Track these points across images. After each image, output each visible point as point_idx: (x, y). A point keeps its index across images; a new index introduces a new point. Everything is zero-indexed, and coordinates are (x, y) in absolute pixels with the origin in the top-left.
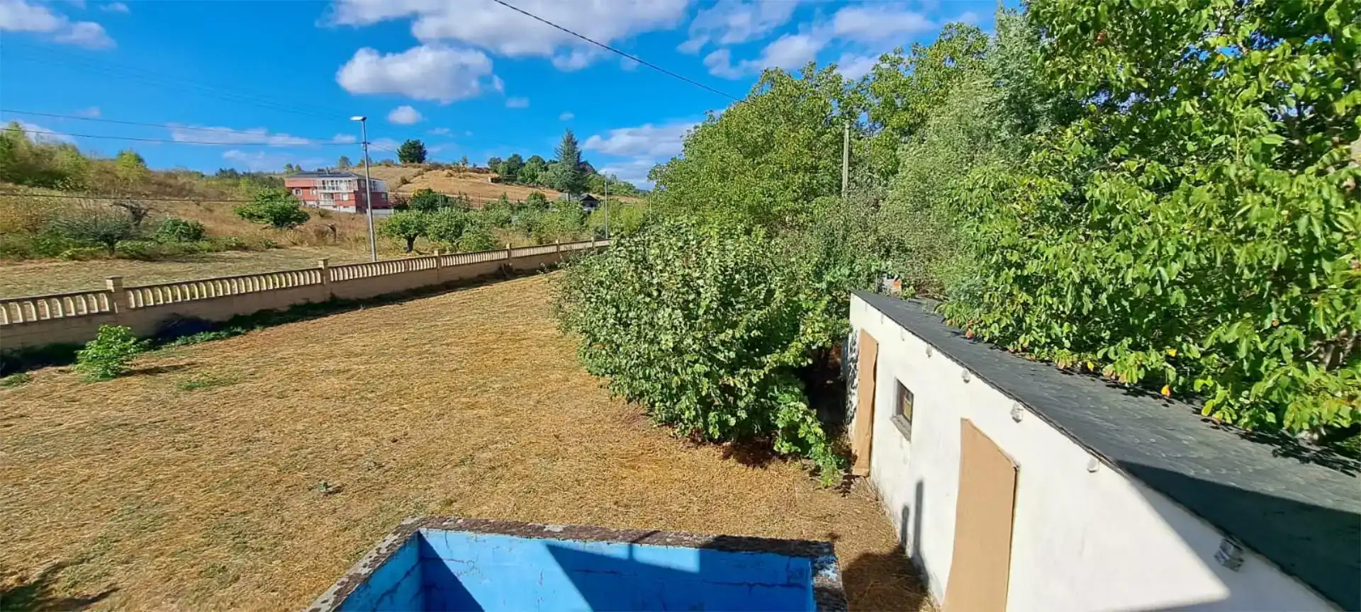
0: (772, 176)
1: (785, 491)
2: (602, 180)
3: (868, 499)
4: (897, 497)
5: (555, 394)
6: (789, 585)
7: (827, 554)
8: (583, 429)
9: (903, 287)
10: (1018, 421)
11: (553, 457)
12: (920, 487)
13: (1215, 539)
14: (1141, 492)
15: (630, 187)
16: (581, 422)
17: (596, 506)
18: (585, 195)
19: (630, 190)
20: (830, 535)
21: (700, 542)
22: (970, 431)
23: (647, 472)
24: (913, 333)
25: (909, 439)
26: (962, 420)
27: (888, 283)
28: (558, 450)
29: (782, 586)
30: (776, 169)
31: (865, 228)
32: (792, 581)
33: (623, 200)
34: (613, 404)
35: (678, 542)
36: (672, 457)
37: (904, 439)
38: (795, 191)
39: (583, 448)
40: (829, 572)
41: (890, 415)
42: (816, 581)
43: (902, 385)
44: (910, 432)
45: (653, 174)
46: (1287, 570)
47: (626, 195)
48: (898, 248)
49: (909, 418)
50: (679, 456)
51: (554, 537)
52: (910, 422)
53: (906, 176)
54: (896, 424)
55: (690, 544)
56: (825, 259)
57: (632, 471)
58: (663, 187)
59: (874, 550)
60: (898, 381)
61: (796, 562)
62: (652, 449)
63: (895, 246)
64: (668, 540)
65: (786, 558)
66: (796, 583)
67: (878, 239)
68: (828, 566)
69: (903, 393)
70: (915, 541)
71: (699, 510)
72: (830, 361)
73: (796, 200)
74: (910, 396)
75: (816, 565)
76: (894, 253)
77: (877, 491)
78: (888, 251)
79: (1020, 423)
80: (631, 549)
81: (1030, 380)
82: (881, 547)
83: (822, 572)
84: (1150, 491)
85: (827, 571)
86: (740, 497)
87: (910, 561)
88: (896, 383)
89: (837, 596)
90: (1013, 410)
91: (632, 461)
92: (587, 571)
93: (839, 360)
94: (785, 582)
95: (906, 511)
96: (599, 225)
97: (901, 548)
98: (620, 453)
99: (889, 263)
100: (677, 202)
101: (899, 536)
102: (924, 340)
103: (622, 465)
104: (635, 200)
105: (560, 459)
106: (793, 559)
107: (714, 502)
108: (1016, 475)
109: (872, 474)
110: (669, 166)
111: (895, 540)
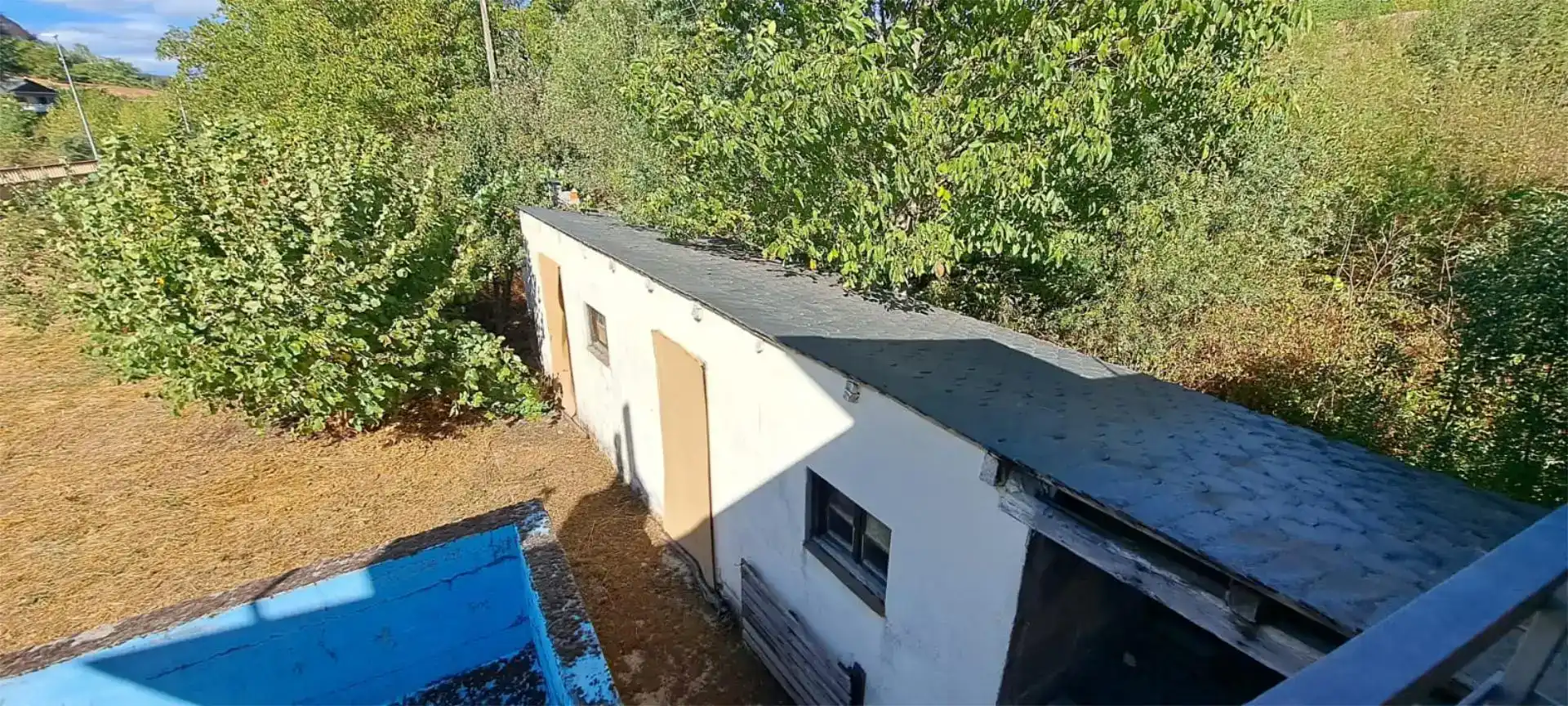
0: (387, 57)
1: (482, 461)
2: (52, 53)
3: (579, 440)
4: (606, 428)
5: (49, 433)
6: (497, 562)
7: (535, 511)
8: (130, 472)
9: (581, 198)
10: (698, 320)
11: (75, 532)
12: (626, 410)
13: (841, 381)
14: (796, 361)
15: (128, 71)
16: (122, 464)
17: (188, 574)
18: (20, 80)
19: (128, 75)
20: (543, 491)
21: (364, 560)
22: (661, 340)
23: (274, 501)
24: (594, 249)
25: (608, 365)
26: (652, 331)
27: (564, 196)
28: (83, 519)
29: (489, 565)
30: (391, 48)
31: (528, 130)
32: (500, 555)
33: (117, 91)
34: (182, 421)
35: (332, 571)
36: (307, 468)
37: (604, 366)
38: (425, 80)
39: (137, 501)
40: (541, 529)
41: (586, 344)
42: (526, 545)
43: (593, 309)
44: (608, 356)
45: (167, 46)
46: (883, 392)
47: (119, 82)
48: (570, 154)
49: (604, 342)
50: (320, 464)
51: (98, 646)
52: (606, 346)
53: (563, 66)
54: (593, 353)
55: (350, 568)
56: (479, 171)
57: (243, 506)
58: (194, 70)
59: (593, 489)
60: (588, 306)
61: (500, 534)
62: (271, 466)
63: (567, 151)
64: (315, 574)
65: (487, 535)
66: (504, 556)
67: (545, 144)
68: (538, 523)
69: (595, 318)
70: (630, 465)
71: (366, 522)
72: (513, 299)
73: (430, 93)
74: (603, 319)
75: (524, 528)
76: (567, 160)
77: (586, 429)
78: (560, 158)
79: (701, 322)
80: (254, 606)
81: (706, 279)
82: (598, 484)
83: (533, 533)
84: (800, 357)
85: (537, 530)
86: (423, 487)
87: (629, 487)
88: (586, 310)
89: (552, 550)
90: (694, 310)
91: (239, 492)
92: (184, 667)
93: (523, 295)
94: (492, 559)
95: (617, 438)
96: (71, 136)
97: (620, 477)
98: (214, 487)
99: (561, 172)
100: (230, 93)
101: (615, 466)
102: (607, 255)
103: (221, 504)
104: (145, 92)
105: (92, 531)
106: (494, 532)
107: (387, 505)
108: (704, 375)
109: (579, 413)
110: (197, 33)
111: (613, 472)
